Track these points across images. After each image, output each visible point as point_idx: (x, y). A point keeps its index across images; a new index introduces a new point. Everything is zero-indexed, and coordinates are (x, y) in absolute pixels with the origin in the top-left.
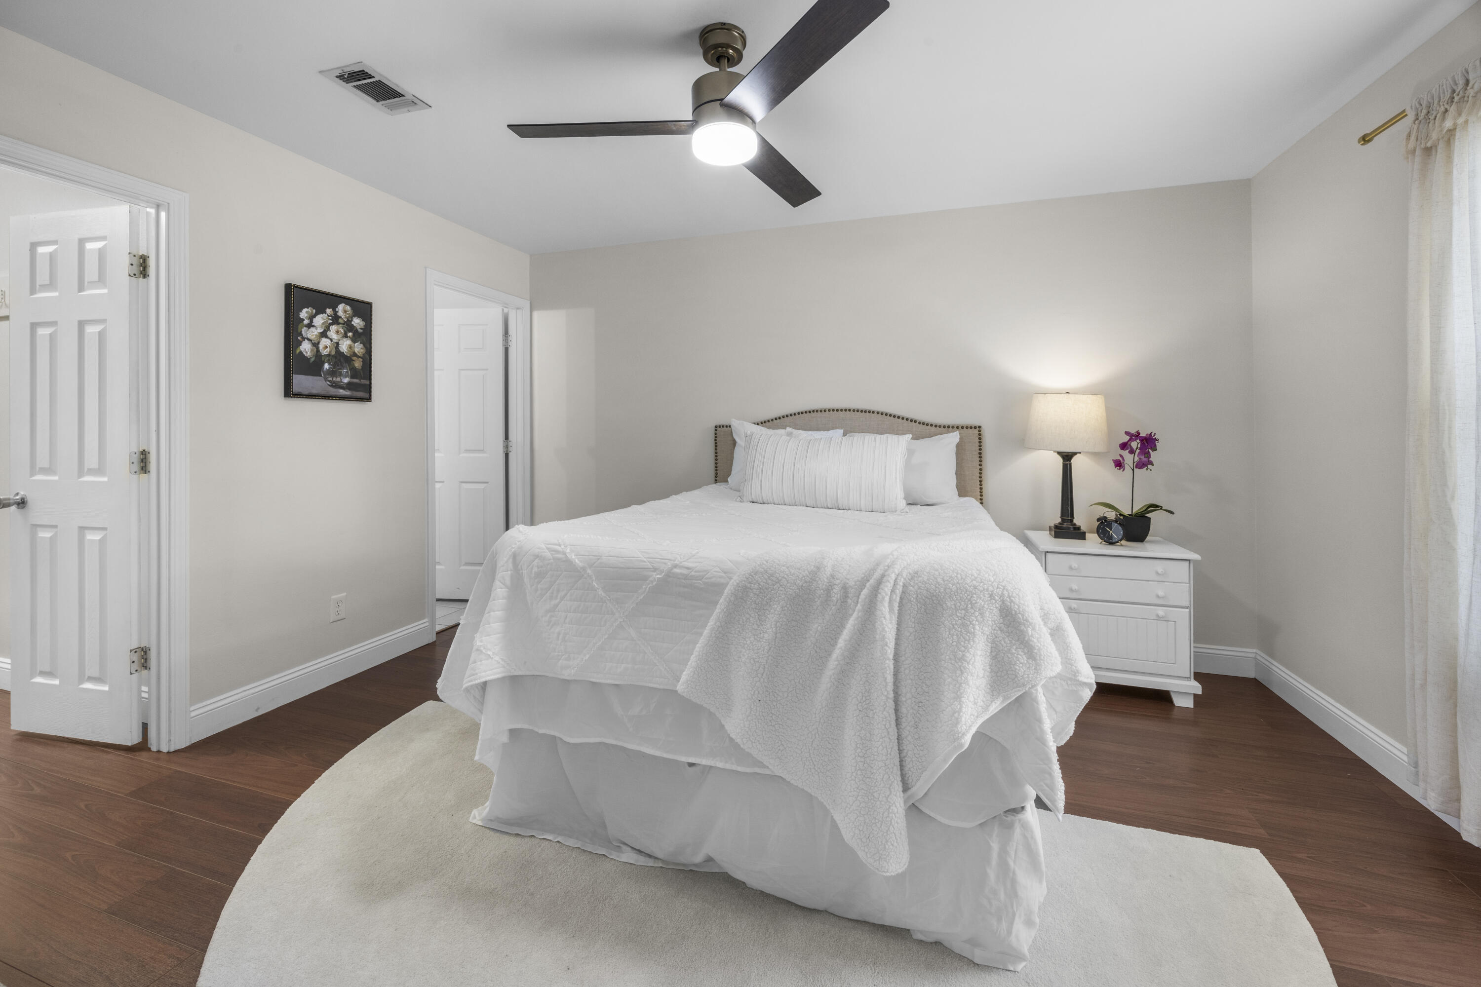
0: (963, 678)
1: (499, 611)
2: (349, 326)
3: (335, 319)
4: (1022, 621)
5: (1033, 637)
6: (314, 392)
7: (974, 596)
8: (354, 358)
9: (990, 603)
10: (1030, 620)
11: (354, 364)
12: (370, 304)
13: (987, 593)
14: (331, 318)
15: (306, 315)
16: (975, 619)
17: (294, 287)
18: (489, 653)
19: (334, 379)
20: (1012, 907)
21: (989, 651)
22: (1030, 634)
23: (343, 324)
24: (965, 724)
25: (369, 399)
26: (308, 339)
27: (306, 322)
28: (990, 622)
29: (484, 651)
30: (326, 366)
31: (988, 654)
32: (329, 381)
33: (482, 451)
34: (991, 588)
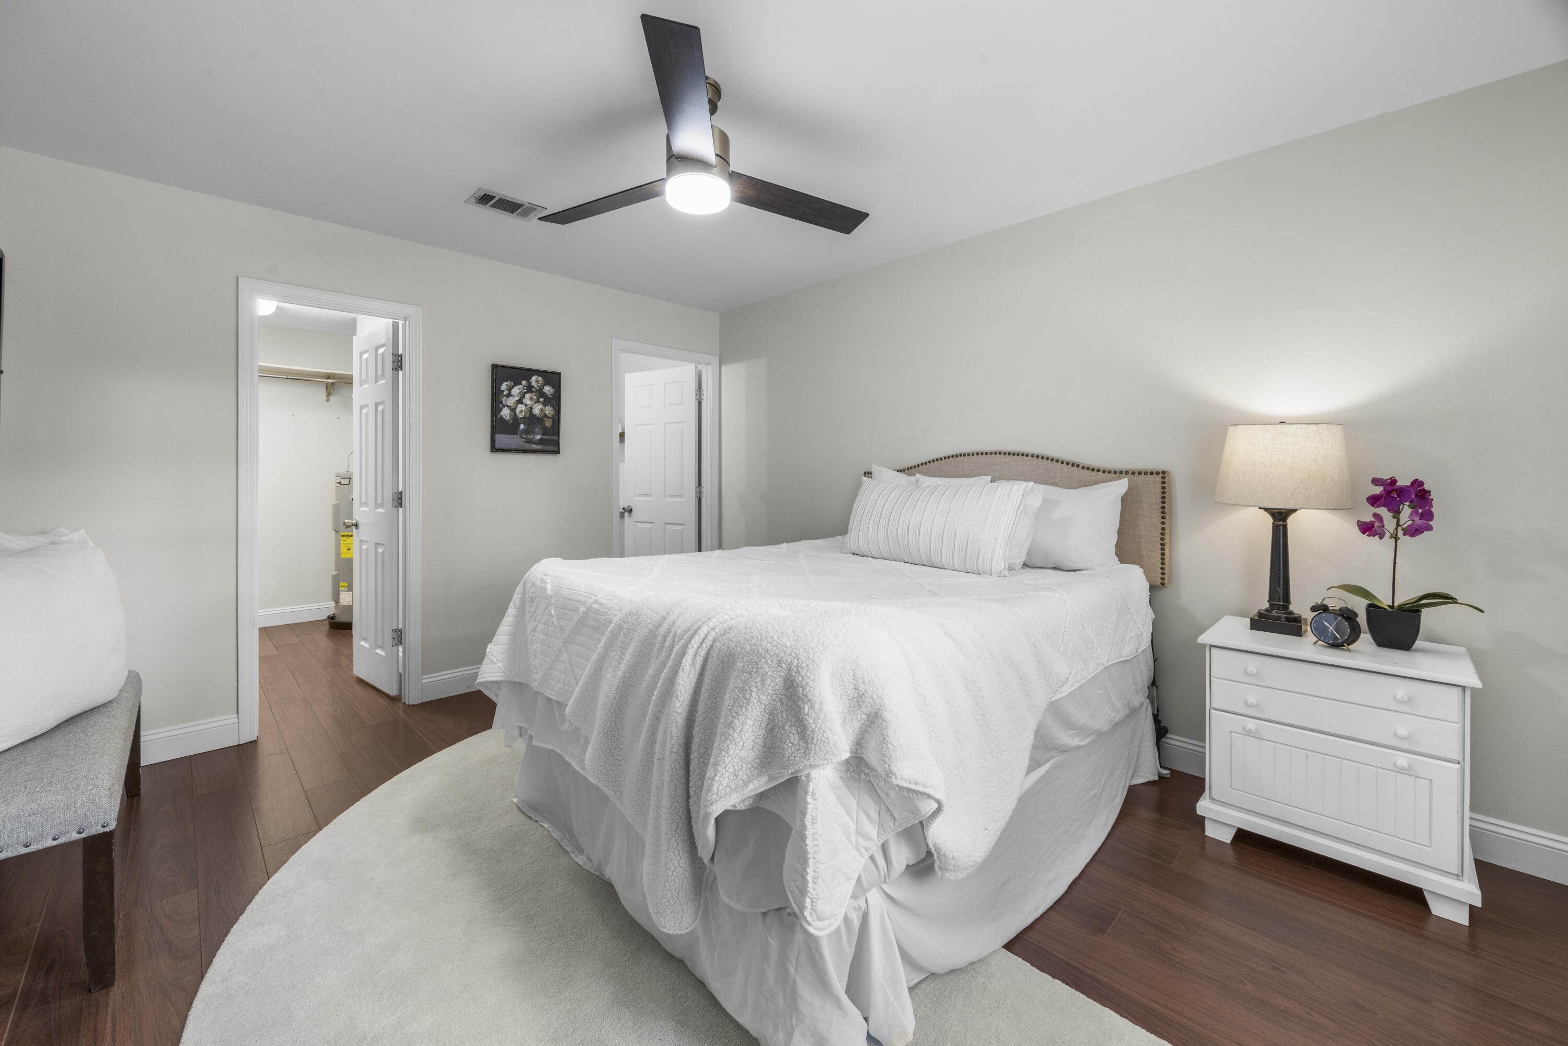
0: (725, 745)
1: (508, 626)
2: (540, 393)
3: (530, 389)
4: (801, 696)
5: (809, 717)
6: (512, 447)
7: (763, 660)
8: (545, 419)
9: (775, 671)
10: (810, 697)
11: (544, 424)
12: (559, 374)
13: (776, 659)
14: (525, 388)
15: (506, 387)
16: (754, 685)
17: (496, 366)
18: (493, 659)
19: (528, 436)
20: (791, 1020)
21: (766, 723)
22: (806, 711)
23: (536, 392)
24: (717, 794)
25: (558, 452)
26: (507, 406)
27: (506, 392)
28: (770, 692)
29: (490, 657)
30: (522, 426)
31: (763, 726)
32: (524, 438)
33: (680, 496)
34: (782, 654)
